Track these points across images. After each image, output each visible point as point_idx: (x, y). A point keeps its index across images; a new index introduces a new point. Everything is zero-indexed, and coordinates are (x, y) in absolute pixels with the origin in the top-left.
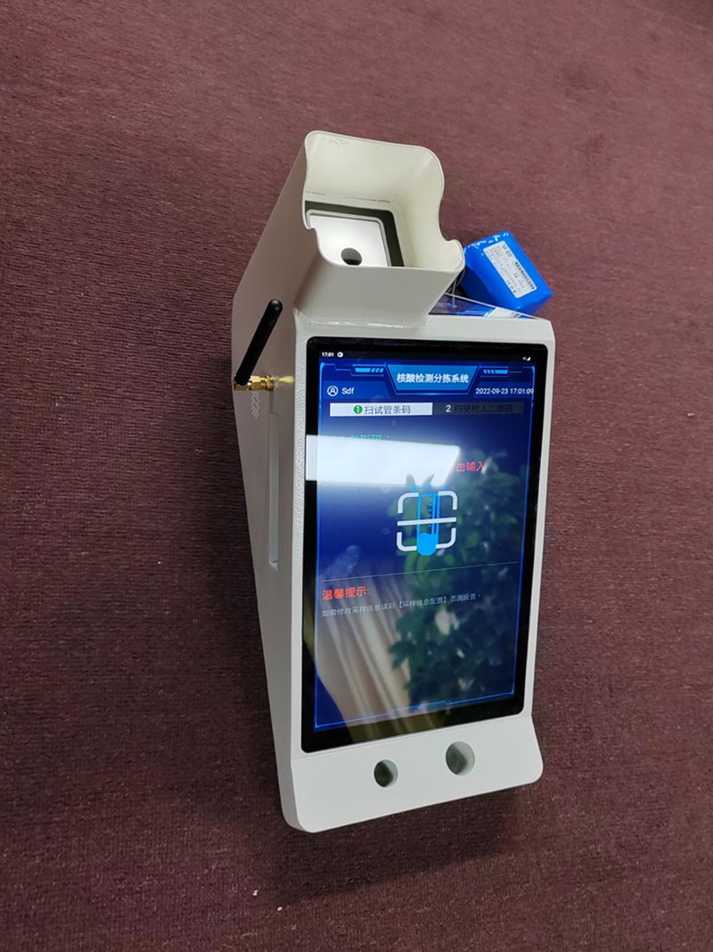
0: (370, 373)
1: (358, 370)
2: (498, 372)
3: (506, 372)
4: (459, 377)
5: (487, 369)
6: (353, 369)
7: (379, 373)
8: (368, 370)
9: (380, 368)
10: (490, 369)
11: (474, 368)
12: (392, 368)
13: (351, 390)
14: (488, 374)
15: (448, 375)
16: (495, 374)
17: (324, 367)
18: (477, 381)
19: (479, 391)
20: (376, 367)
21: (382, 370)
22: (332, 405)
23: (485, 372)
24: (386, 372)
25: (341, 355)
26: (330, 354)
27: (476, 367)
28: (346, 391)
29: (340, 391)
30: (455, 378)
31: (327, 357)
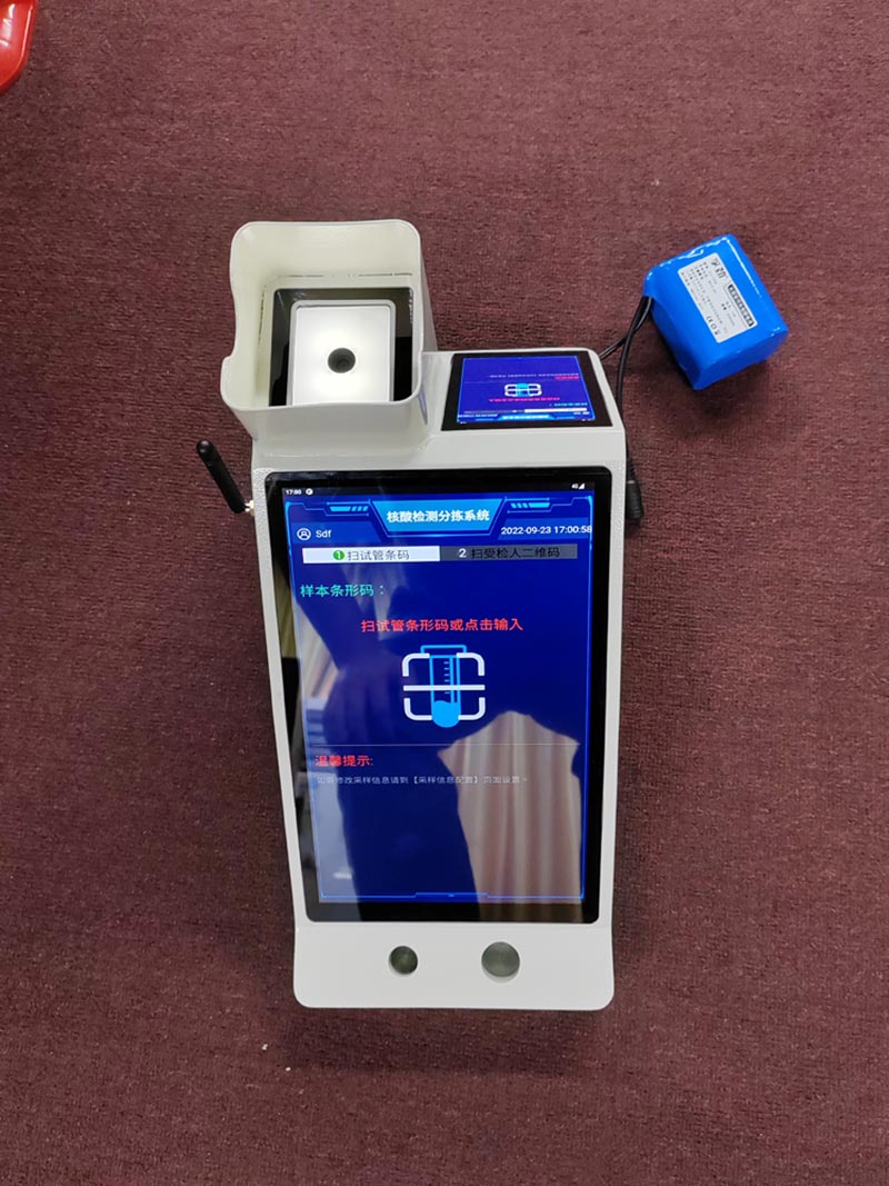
0: (350, 512)
1: (333, 509)
2: (532, 505)
3: (547, 505)
4: (475, 513)
5: (516, 502)
6: (328, 508)
7: (362, 512)
8: (347, 509)
9: (363, 505)
10: (521, 502)
11: (496, 502)
12: (380, 505)
13: (328, 533)
14: (518, 509)
15: (458, 512)
16: (529, 509)
17: (290, 507)
18: (502, 518)
19: (506, 531)
20: (358, 505)
21: (366, 508)
22: (304, 550)
23: (514, 506)
24: (372, 511)
25: (310, 492)
26: (298, 492)
27: (500, 500)
28: (320, 534)
29: (314, 534)
30: (470, 516)
31: (293, 495)
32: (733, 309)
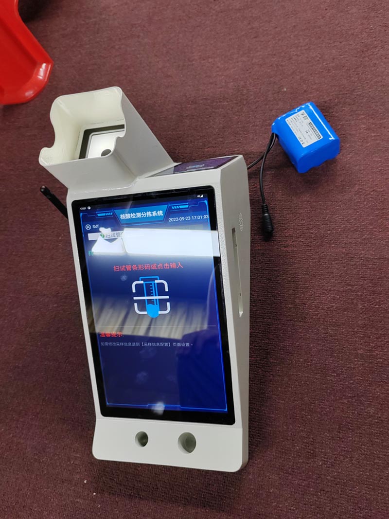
0: (106, 216)
1: (99, 215)
2: (181, 207)
3: (187, 206)
4: (157, 212)
5: (174, 206)
6: (96, 214)
7: (110, 215)
8: (104, 214)
9: (110, 212)
10: (176, 206)
11: (165, 207)
12: (117, 211)
13: (97, 226)
14: (175, 209)
15: (150, 212)
16: (180, 209)
17: (82, 215)
18: (168, 214)
19: (170, 220)
20: (108, 212)
22: (89, 234)
23: (173, 208)
24: (114, 214)
25: (89, 208)
26: (84, 208)
27: (167, 205)
28: (94, 227)
29: (92, 227)
30: (154, 214)
31: (83, 210)
32: (311, 132)
